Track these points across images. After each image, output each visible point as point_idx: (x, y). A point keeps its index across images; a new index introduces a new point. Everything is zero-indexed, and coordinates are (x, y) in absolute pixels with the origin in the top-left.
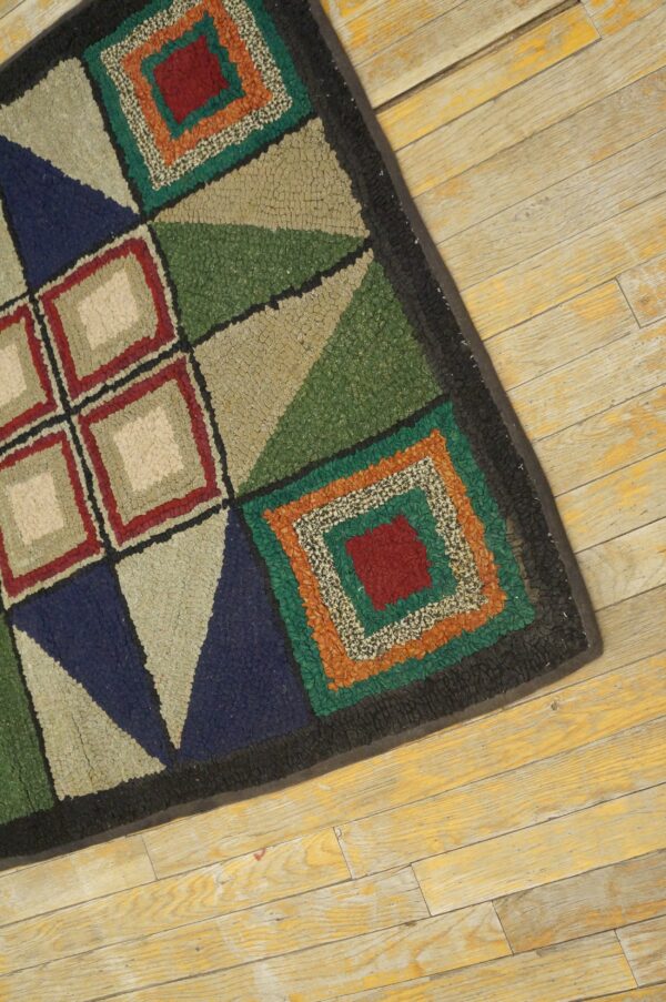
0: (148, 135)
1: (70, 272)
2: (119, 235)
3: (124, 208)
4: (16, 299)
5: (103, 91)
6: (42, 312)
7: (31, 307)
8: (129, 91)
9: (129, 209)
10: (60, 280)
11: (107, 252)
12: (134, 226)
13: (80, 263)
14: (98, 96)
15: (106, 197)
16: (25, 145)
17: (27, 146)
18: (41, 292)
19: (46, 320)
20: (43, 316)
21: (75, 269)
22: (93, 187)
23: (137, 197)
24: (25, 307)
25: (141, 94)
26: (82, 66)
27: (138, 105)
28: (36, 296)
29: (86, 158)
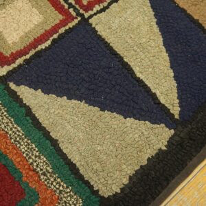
0: (15, 141)
1: (55, 36)
2: (20, 66)
3: (22, 84)
4: (95, 14)
5: (69, 172)
6: (71, 10)
7: (81, 11)
8: (44, 174)
9: (18, 85)
10: (62, 30)
11: (28, 53)
12: (10, 73)
13: (49, 42)
14: (73, 168)
15: (40, 90)
16: (130, 121)
17: (128, 119)
18: (76, 21)
19: (66, 6)
20: (69, 8)
21: (51, 39)
22: (54, 96)
23: (14, 94)
24: (86, 11)
25: (31, 173)
26: (98, 191)
27: (32, 164)
28: (79, 19)
29: (68, 117)
